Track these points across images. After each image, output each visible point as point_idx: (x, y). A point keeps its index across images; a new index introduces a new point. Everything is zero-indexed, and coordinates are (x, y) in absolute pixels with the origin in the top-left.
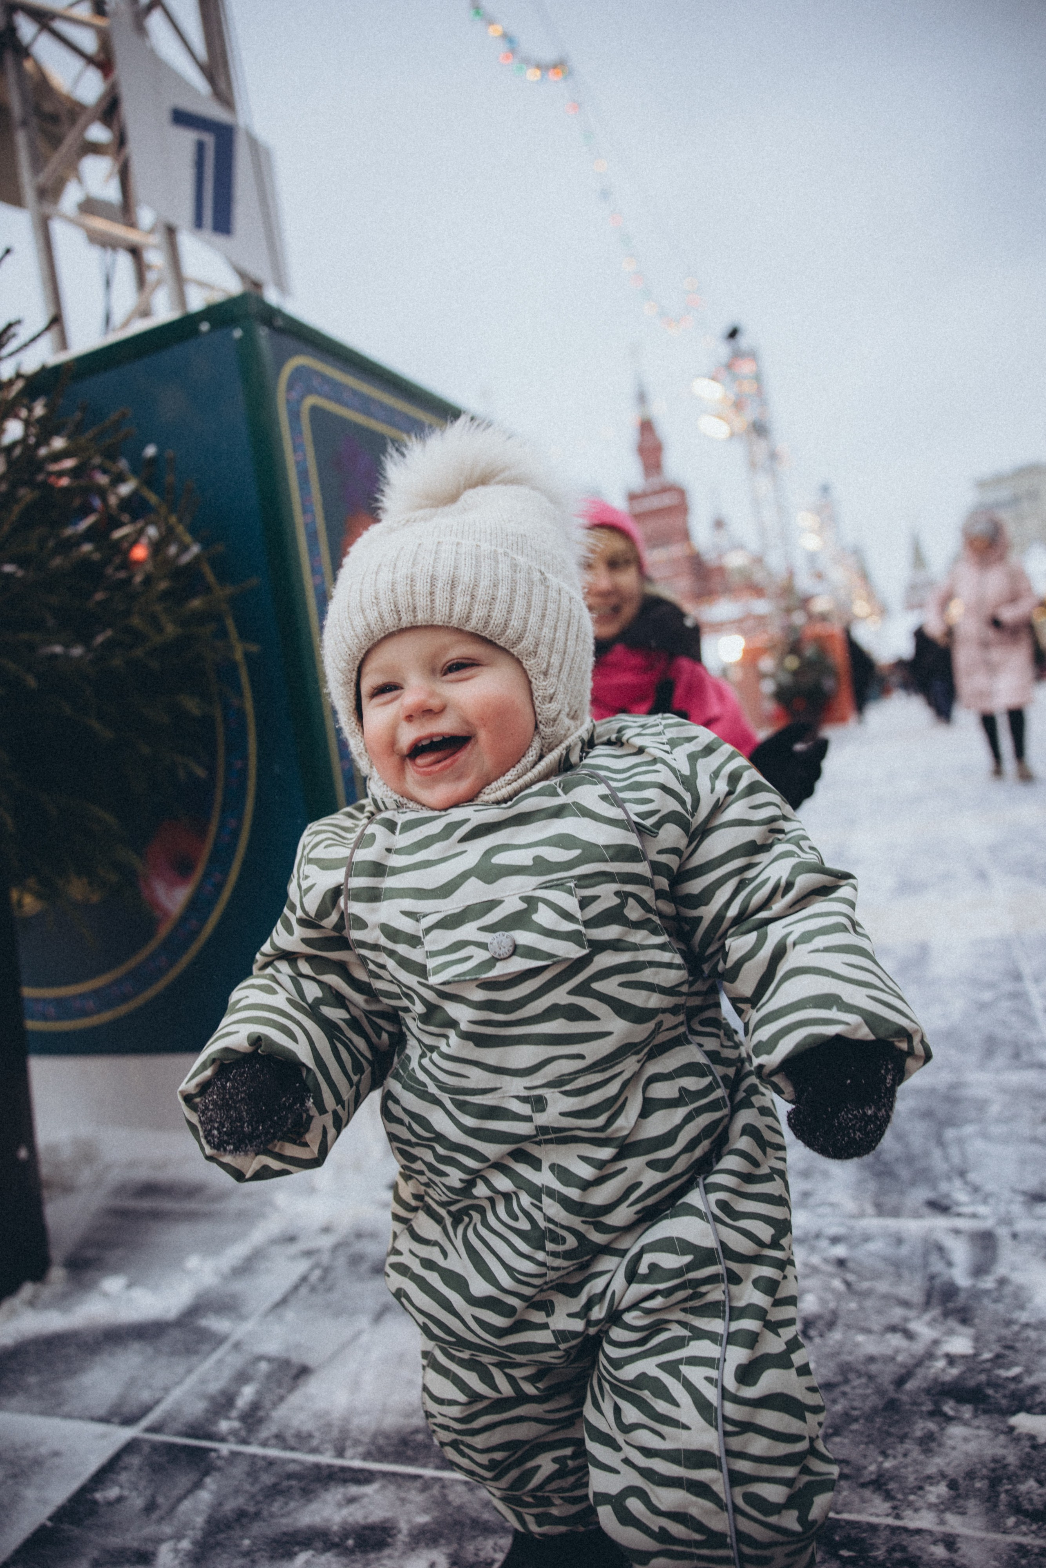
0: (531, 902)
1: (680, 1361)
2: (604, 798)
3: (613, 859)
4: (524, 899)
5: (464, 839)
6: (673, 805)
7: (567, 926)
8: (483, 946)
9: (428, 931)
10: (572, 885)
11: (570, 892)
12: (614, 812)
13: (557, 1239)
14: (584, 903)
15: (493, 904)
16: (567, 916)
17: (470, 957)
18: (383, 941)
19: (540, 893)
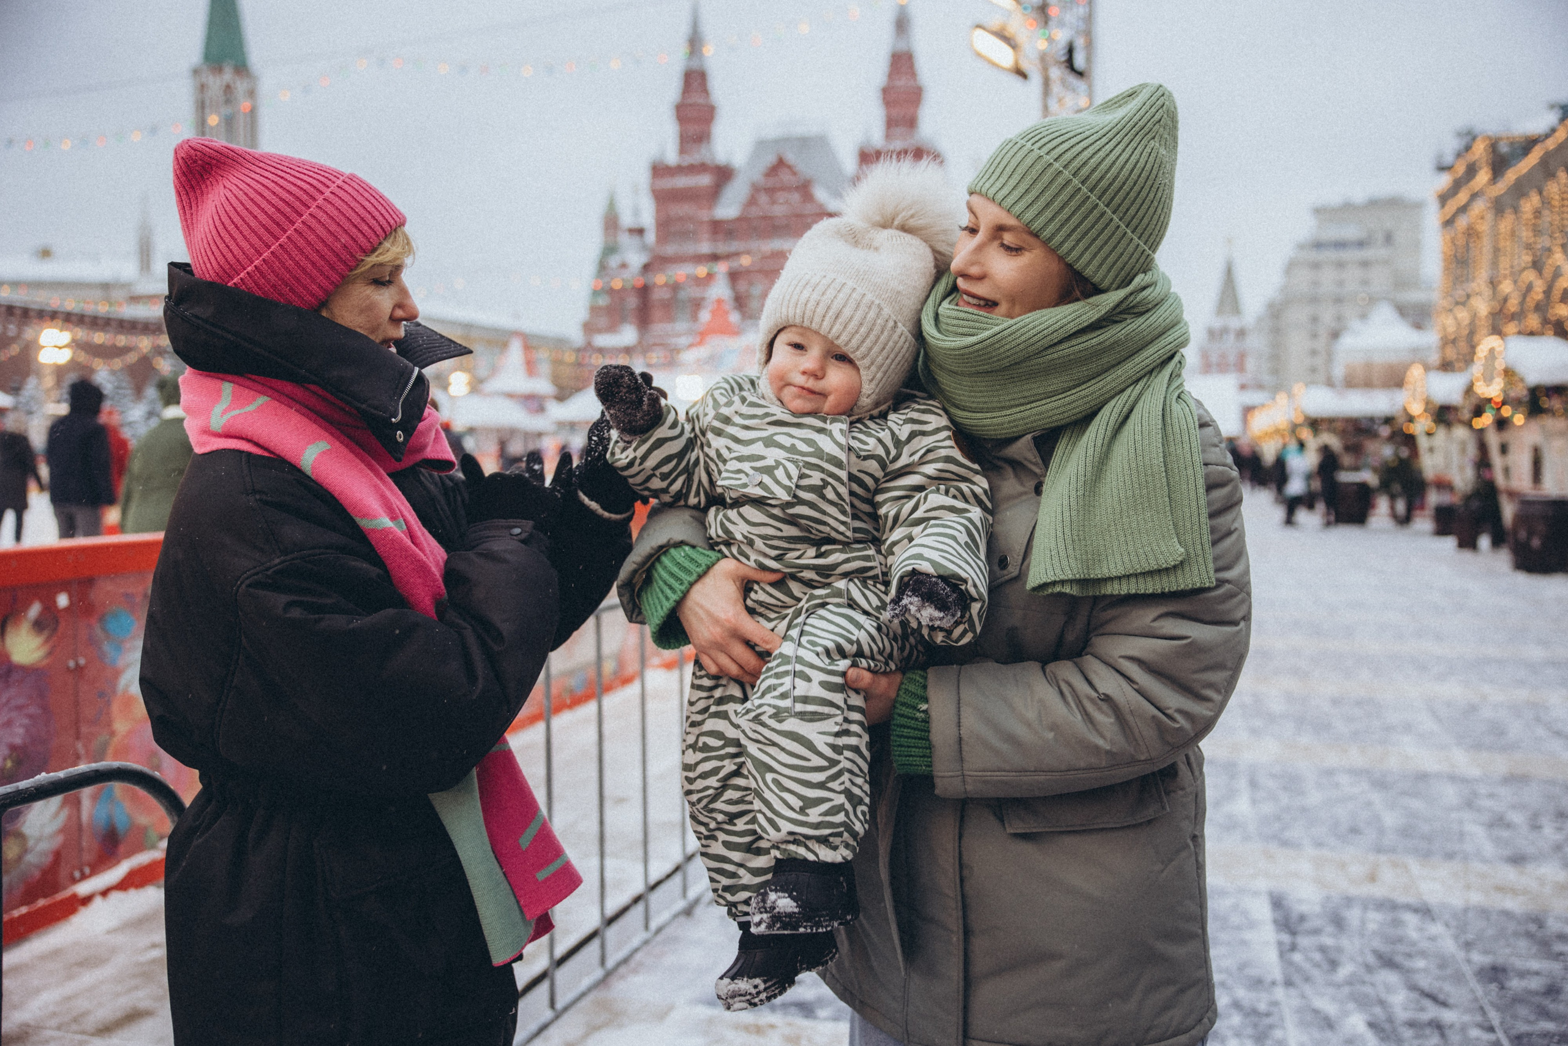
0: (778, 464)
3: (827, 461)
4: (776, 461)
5: (769, 423)
6: (881, 451)
7: (786, 482)
8: (748, 476)
9: (731, 459)
10: (801, 464)
11: (797, 467)
14: (802, 476)
16: (790, 477)
17: (740, 479)
18: (715, 457)
19: (784, 462)
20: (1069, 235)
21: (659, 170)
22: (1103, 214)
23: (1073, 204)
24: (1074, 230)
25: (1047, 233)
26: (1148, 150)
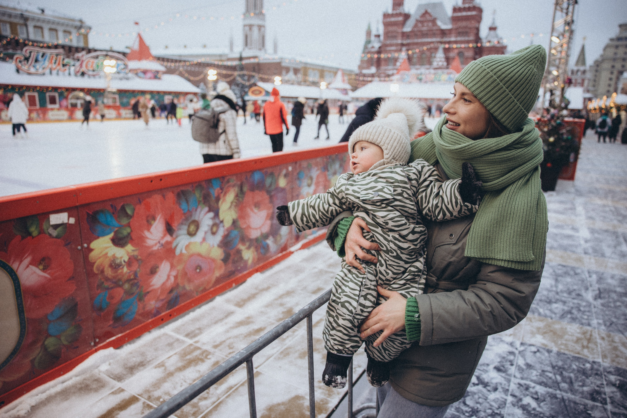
1: (409, 291)
2: (401, 171)
3: (401, 183)
4: (383, 187)
8: (372, 194)
10: (393, 186)
11: (392, 188)
12: (404, 174)
13: (392, 253)
14: (395, 190)
15: (376, 187)
17: (369, 196)
19: (386, 187)
20: (489, 98)
21: (386, 16)
22: (505, 91)
23: (492, 86)
24: (492, 96)
25: (480, 96)
26: (529, 68)
